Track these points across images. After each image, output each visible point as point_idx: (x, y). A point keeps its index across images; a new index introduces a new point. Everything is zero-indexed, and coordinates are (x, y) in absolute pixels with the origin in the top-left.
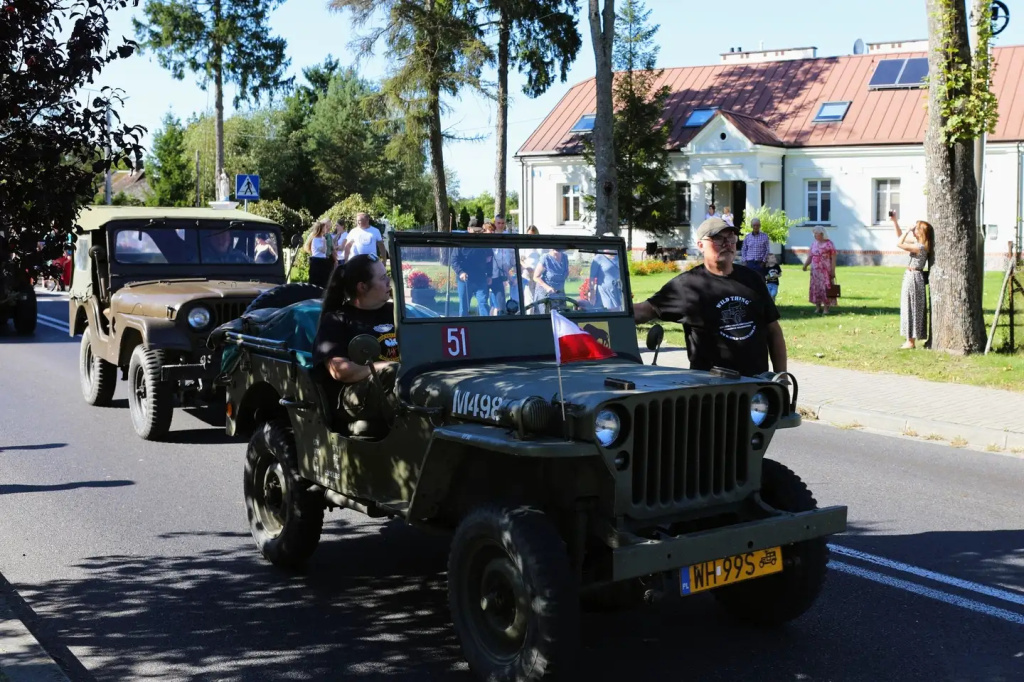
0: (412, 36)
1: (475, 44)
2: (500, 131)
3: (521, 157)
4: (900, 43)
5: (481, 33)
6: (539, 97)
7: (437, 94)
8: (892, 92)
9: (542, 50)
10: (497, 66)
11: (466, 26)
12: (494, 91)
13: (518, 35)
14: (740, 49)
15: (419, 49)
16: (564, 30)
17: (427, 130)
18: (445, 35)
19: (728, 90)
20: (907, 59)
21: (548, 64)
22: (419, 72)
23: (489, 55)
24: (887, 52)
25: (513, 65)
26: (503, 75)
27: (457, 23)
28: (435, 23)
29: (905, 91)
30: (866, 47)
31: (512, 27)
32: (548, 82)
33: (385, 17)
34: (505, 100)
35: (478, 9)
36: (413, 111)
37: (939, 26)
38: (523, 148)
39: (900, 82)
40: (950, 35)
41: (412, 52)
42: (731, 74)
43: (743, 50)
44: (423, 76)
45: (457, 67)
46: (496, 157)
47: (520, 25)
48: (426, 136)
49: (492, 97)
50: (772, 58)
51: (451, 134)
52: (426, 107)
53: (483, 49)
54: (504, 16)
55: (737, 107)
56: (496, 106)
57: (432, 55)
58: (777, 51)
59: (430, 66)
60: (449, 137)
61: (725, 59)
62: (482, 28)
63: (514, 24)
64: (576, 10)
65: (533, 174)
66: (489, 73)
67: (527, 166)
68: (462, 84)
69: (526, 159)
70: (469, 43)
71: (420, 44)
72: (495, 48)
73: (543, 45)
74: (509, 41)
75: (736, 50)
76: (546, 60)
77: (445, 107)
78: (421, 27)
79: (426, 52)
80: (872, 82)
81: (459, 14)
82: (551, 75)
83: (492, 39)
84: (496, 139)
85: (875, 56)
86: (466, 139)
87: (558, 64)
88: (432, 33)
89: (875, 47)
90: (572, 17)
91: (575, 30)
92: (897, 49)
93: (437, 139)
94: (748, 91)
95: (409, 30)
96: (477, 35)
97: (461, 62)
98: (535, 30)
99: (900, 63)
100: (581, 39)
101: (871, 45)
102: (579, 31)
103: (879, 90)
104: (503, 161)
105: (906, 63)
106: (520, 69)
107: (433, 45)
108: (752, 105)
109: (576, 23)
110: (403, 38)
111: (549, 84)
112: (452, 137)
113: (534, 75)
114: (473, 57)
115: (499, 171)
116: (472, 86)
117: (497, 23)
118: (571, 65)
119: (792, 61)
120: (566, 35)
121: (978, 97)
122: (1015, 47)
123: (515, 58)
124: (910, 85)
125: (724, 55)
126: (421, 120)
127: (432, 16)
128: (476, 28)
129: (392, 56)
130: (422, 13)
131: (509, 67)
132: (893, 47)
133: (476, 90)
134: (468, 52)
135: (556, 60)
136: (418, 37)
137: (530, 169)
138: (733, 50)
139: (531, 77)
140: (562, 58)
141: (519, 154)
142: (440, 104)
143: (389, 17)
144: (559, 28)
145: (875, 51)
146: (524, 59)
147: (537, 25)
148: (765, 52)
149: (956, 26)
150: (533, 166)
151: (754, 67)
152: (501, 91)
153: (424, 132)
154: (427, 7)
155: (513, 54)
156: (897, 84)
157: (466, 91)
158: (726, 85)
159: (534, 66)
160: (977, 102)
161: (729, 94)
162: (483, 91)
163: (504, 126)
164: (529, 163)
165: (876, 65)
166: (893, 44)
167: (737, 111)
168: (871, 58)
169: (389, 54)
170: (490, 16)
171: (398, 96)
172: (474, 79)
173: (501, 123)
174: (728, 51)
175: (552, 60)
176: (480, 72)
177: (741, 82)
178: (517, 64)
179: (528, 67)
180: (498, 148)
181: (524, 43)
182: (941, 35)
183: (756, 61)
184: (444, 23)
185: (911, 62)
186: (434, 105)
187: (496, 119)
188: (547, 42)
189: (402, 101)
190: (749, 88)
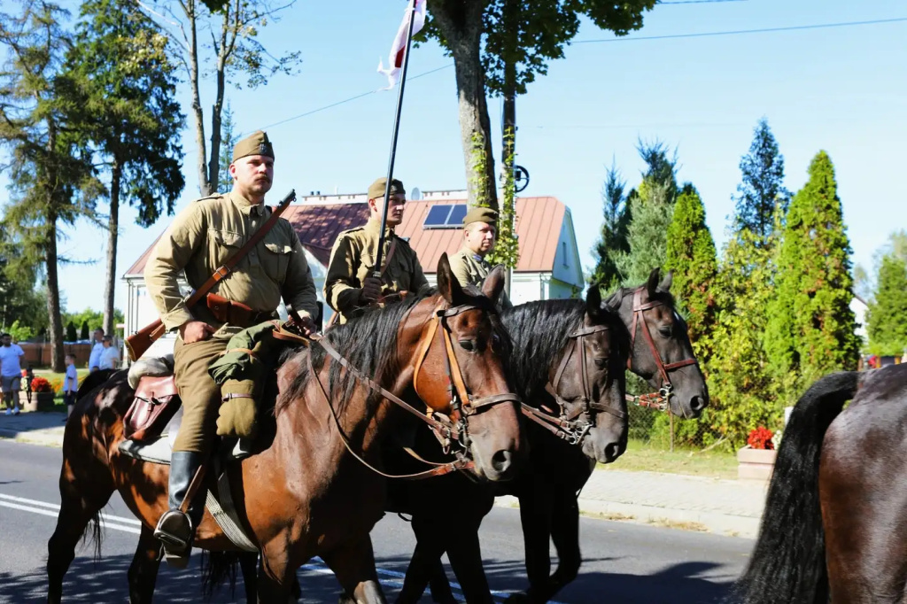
0: (33, 173)
1: (91, 182)
2: (110, 257)
3: (128, 279)
4: (448, 192)
5: (97, 172)
6: (150, 227)
7: (54, 223)
8: (441, 231)
9: (151, 187)
10: (110, 201)
11: (83, 166)
12: (106, 222)
13: (129, 174)
14: (319, 193)
15: (40, 184)
16: (171, 172)
17: (44, 254)
18: (64, 174)
19: (307, 226)
20: (454, 204)
21: (155, 200)
22: (38, 205)
23: (103, 191)
24: (438, 199)
25: (125, 200)
26: (115, 208)
27: (75, 163)
28: (56, 163)
29: (452, 231)
30: (421, 194)
31: (123, 168)
32: (156, 215)
33: (9, 155)
34: (116, 230)
35: (93, 151)
36: (34, 237)
37: (475, 187)
38: (130, 272)
39: (449, 223)
40: (483, 194)
41: (33, 186)
42: (309, 213)
43: (321, 194)
44: (41, 208)
45: (73, 200)
46: (107, 278)
47: (130, 167)
48: (43, 259)
49: (105, 227)
50: (345, 201)
51: (66, 258)
52: (44, 234)
53: (99, 185)
54: (117, 158)
55: (314, 241)
56: (107, 235)
57: (51, 189)
58: (349, 195)
59: (49, 199)
60: (64, 260)
61: (306, 200)
62: (97, 167)
63: (126, 165)
64: (181, 156)
65: (138, 294)
66: (103, 206)
67: (134, 287)
68: (77, 215)
69: (132, 281)
70: (86, 180)
71: (42, 180)
72: (109, 186)
73: (152, 183)
74: (121, 180)
75: (315, 194)
76: (155, 196)
77: (61, 235)
78: (42, 165)
79: (46, 186)
80: (426, 223)
81: (77, 155)
82: (158, 209)
83: (106, 178)
84: (106, 263)
85: (428, 202)
86: (79, 263)
87: (165, 200)
88: (52, 171)
89: (429, 194)
90: (177, 162)
91: (180, 173)
92: (446, 197)
93: (52, 261)
94: (324, 227)
95: (31, 167)
96: (93, 174)
97: (78, 196)
98: (144, 171)
99: (448, 208)
100: (185, 180)
101: (426, 193)
102: (183, 173)
103: (432, 229)
104: (112, 282)
105: (453, 208)
106: (131, 203)
107: (53, 181)
108: (327, 238)
109: (181, 166)
110: (26, 173)
111: (158, 217)
112: (67, 261)
113: (144, 208)
114: (89, 192)
115: (108, 290)
116: (87, 217)
117: (111, 164)
118: (176, 202)
119: (361, 204)
120: (171, 175)
121: (504, 241)
122: (537, 198)
123: (126, 194)
124: (456, 226)
125: (306, 198)
126: (39, 246)
127: (52, 155)
128: (92, 167)
129: (14, 189)
130: (44, 153)
131: (120, 202)
132: (443, 194)
133: (90, 220)
134: (84, 187)
135: (163, 197)
136: (38, 173)
137: (135, 289)
138: (313, 193)
139: (141, 210)
140: (168, 195)
141: (126, 276)
142: (57, 232)
143: (12, 155)
144: (166, 170)
145: (429, 198)
146: (134, 195)
147: (146, 167)
148: (339, 196)
149: (488, 187)
150: (139, 286)
151: (329, 208)
152: (112, 221)
153: (41, 255)
154: (49, 148)
155: (125, 191)
156: (446, 225)
157: (81, 220)
158: (305, 222)
159: (144, 202)
160: (503, 245)
161: (308, 229)
162: (97, 221)
163: (114, 252)
164: (135, 284)
165: (430, 209)
166: (443, 192)
167: (314, 243)
168: (425, 204)
169: (11, 187)
170: (105, 158)
171: (18, 223)
172: (89, 211)
173: (111, 249)
174: (309, 194)
175: (159, 198)
176: (95, 205)
177: (318, 219)
178: (129, 198)
179: (138, 202)
180: (108, 271)
181: (135, 181)
182: (477, 193)
183: (331, 203)
184: (64, 162)
185: (457, 207)
186: (52, 233)
187: (107, 245)
188: (155, 181)
189: (22, 229)
190: (324, 224)
